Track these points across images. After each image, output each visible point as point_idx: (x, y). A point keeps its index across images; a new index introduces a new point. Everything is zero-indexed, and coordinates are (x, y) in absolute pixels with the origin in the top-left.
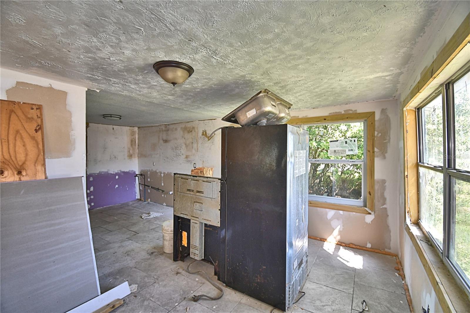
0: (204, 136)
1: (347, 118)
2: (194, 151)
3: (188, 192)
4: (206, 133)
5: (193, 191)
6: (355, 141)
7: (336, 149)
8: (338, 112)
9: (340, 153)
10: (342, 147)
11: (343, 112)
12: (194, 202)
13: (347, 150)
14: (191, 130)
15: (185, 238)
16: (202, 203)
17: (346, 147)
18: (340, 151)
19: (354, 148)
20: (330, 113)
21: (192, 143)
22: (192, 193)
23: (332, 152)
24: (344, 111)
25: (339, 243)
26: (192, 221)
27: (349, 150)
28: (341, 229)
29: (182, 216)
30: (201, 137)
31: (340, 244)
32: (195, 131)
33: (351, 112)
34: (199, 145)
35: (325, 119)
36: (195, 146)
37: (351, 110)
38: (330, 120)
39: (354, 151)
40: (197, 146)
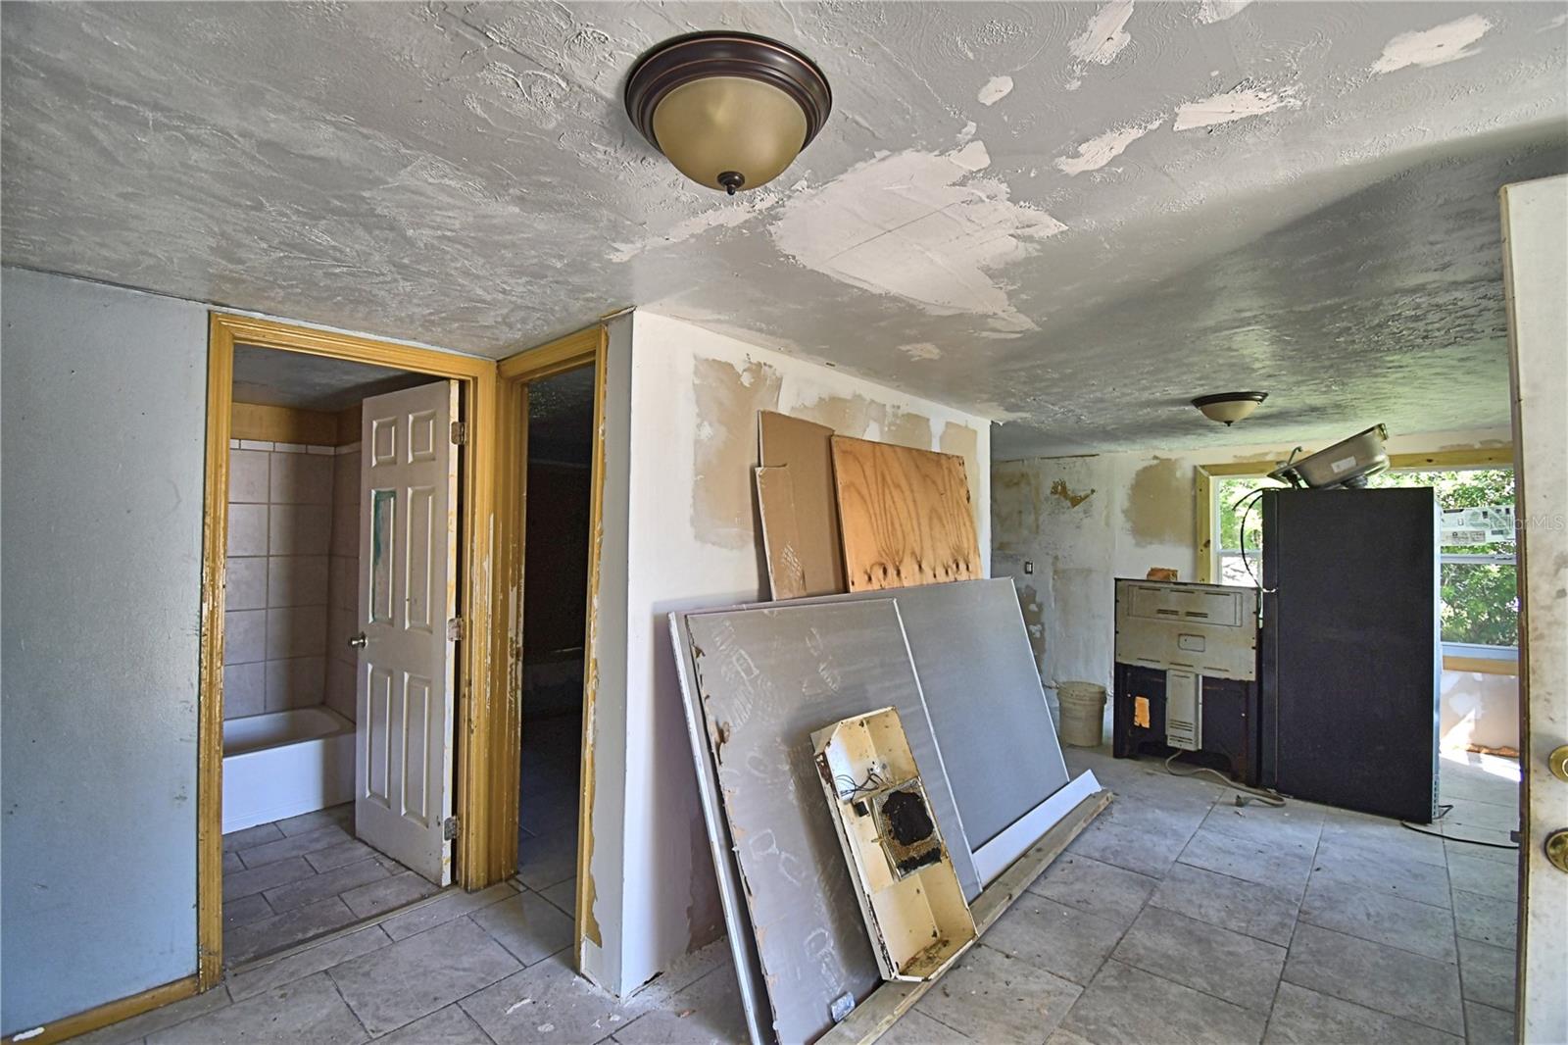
0: (1057, 496)
1: (1490, 459)
2: (1025, 533)
3: (1161, 615)
4: (1064, 488)
5: (1175, 613)
6: (1508, 511)
7: (1458, 529)
8: (1465, 445)
9: (1470, 539)
10: (1473, 525)
11: (1477, 446)
12: (1180, 635)
13: (1488, 533)
14: (1015, 481)
15: (1143, 711)
16: (1204, 637)
17: (1486, 525)
18: (1469, 535)
19: (1508, 528)
20: (1443, 447)
21: (1020, 512)
22: (1174, 617)
23: (1447, 537)
24: (1481, 443)
25: (1472, 748)
26: (1170, 674)
27: (1494, 533)
28: (1479, 716)
29: (1141, 664)
30: (1047, 499)
31: (1475, 749)
32: (1029, 484)
33: (1499, 445)
34: (1044, 517)
35: (1430, 461)
36: (1029, 519)
37: (1500, 442)
38: (1444, 463)
39: (1508, 533)
40: (1037, 520)
